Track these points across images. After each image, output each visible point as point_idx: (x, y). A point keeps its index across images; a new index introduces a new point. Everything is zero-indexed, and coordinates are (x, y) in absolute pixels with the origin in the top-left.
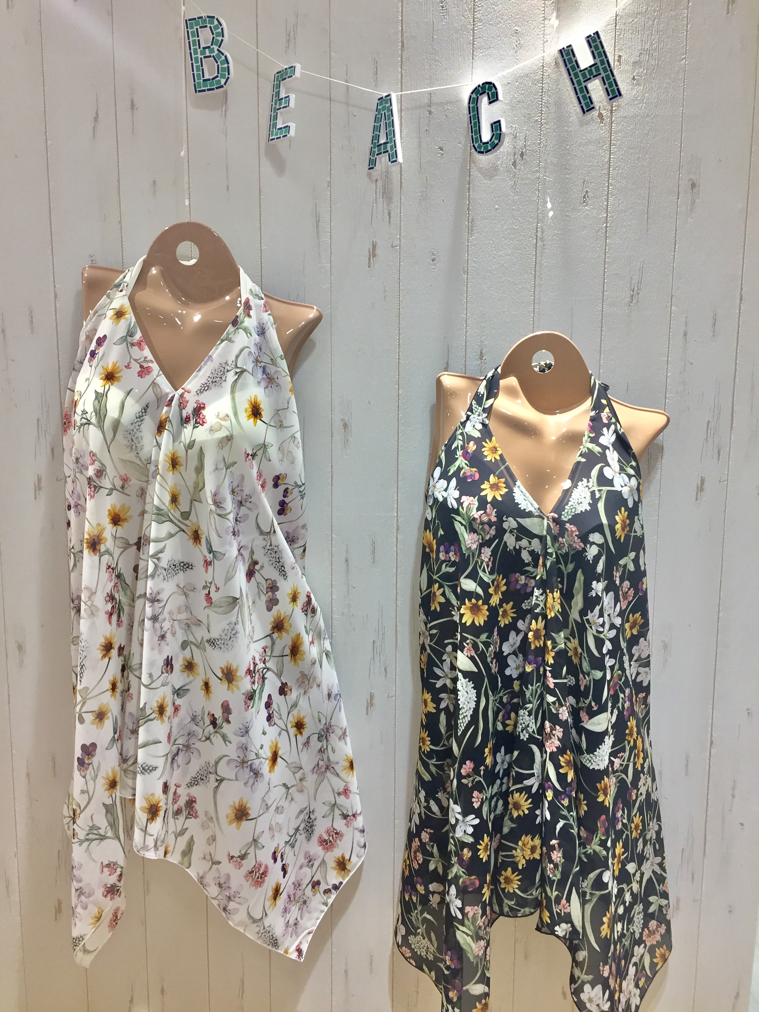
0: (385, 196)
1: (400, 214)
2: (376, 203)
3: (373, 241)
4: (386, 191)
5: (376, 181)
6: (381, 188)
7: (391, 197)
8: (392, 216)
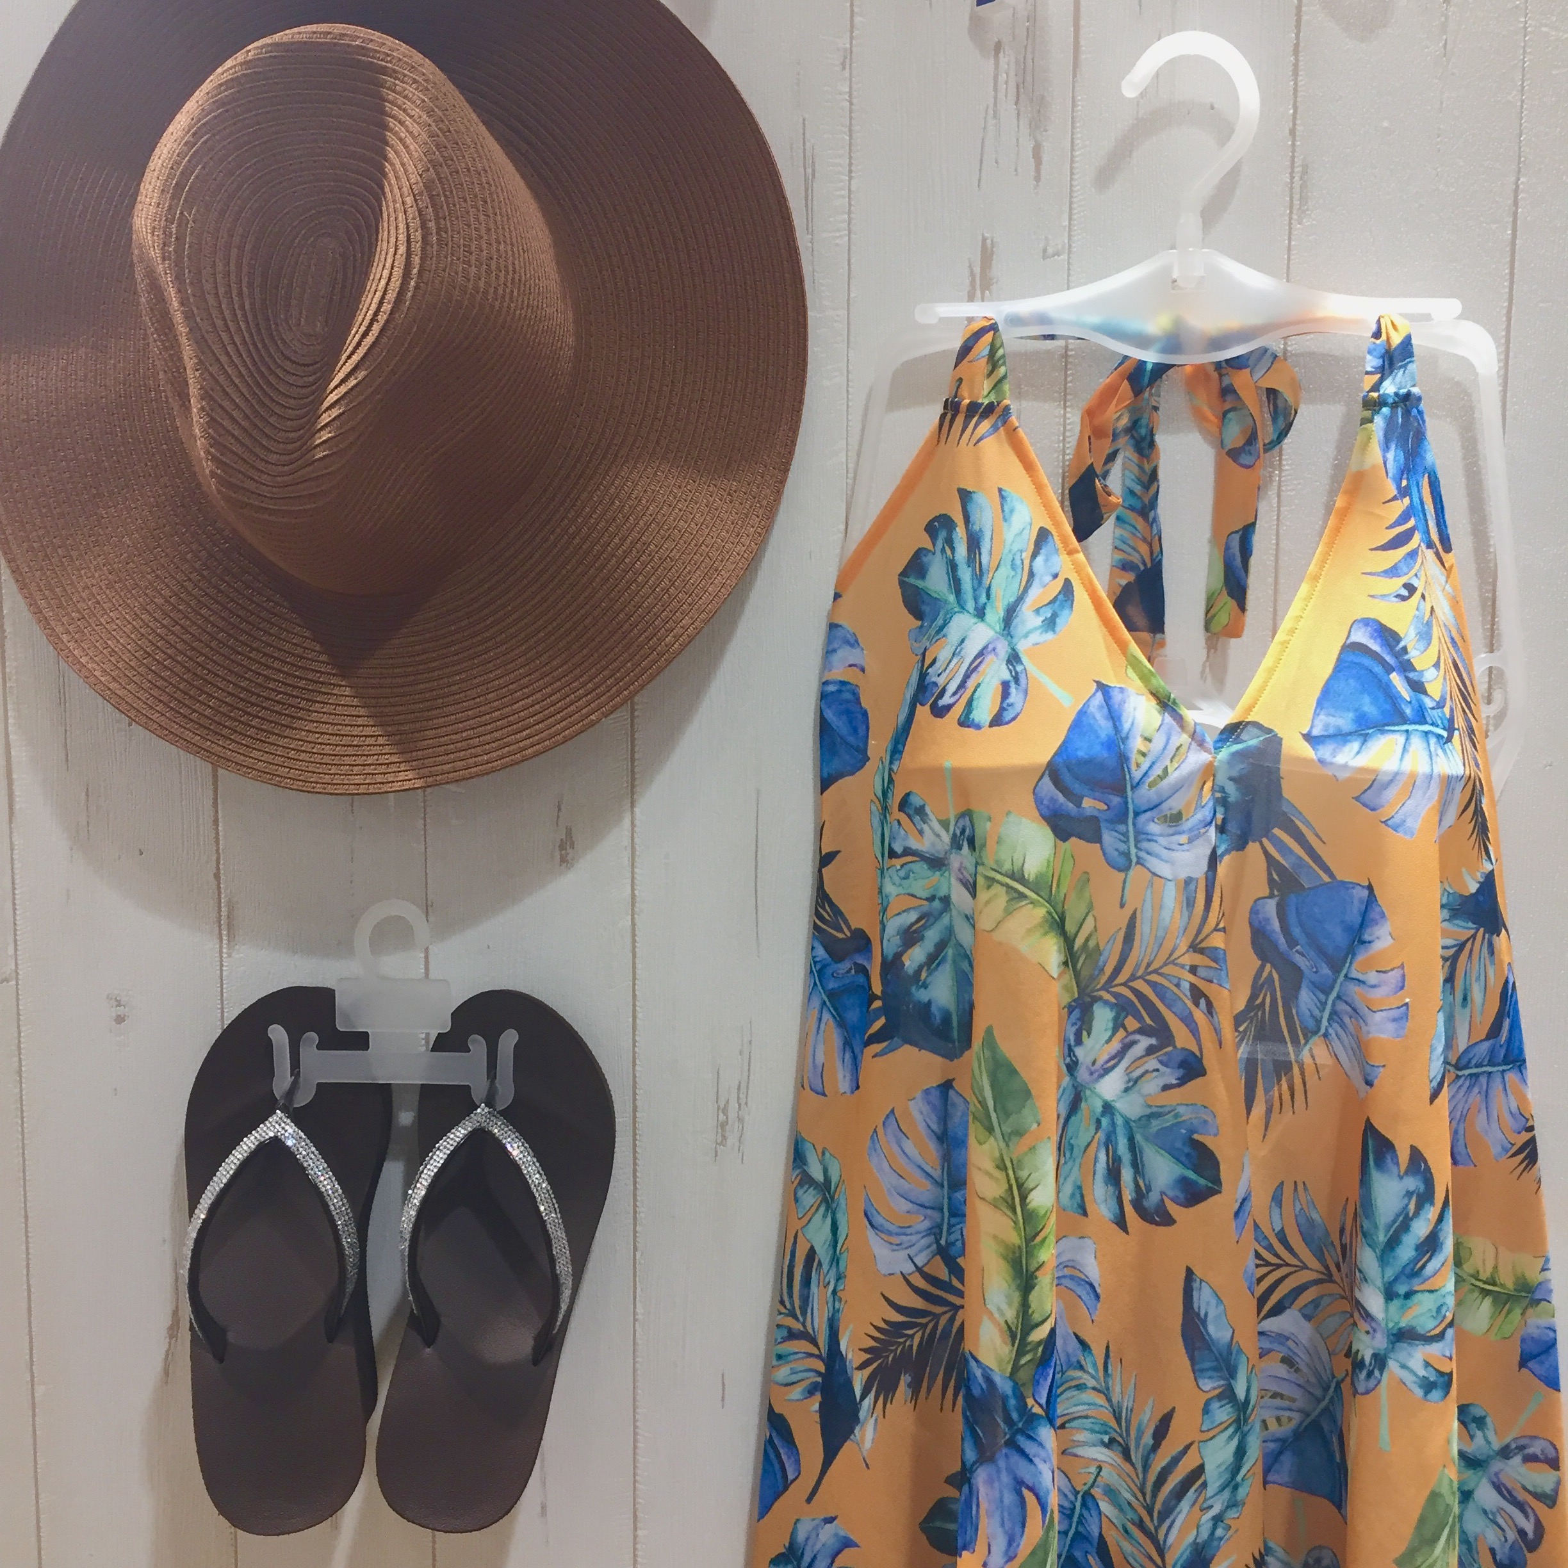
0: (1022, 97)
1: (1073, 150)
2: (995, 117)
3: (984, 240)
4: (1029, 78)
5: (998, 47)
6: (1013, 66)
7: (1042, 98)
8: (1045, 158)
